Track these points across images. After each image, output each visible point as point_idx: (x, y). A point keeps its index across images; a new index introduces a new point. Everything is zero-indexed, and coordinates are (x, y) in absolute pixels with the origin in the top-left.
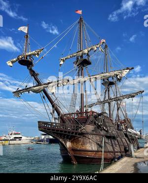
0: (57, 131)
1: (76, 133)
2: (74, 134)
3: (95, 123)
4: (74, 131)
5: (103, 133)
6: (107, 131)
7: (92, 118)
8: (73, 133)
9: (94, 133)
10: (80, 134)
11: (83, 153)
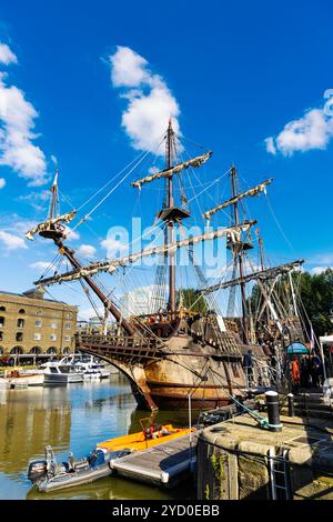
0: (119, 350)
1: (151, 354)
2: (146, 356)
3: (189, 333)
4: (144, 349)
5: (206, 351)
6: (217, 347)
7: (183, 324)
8: (144, 353)
9: (188, 351)
10: (159, 355)
11: (166, 389)
